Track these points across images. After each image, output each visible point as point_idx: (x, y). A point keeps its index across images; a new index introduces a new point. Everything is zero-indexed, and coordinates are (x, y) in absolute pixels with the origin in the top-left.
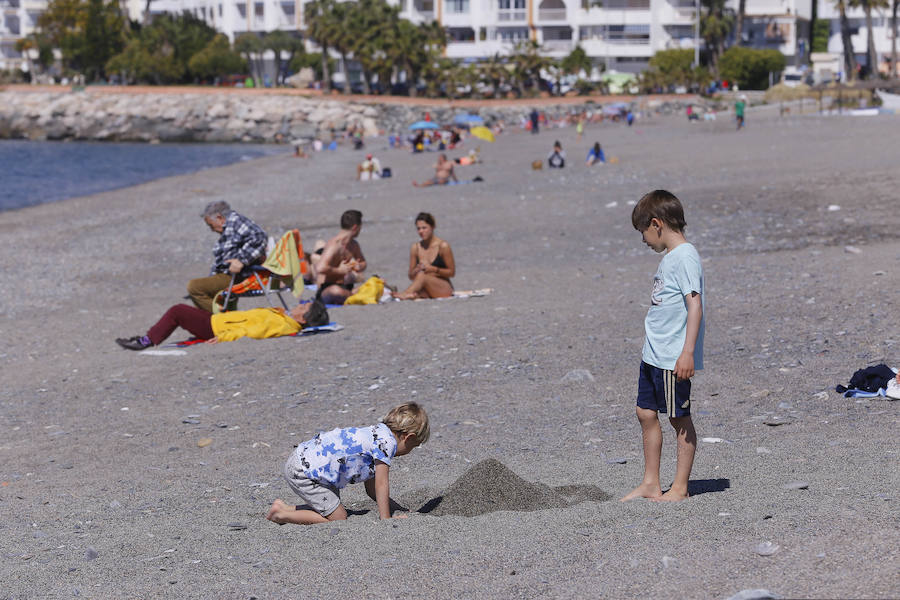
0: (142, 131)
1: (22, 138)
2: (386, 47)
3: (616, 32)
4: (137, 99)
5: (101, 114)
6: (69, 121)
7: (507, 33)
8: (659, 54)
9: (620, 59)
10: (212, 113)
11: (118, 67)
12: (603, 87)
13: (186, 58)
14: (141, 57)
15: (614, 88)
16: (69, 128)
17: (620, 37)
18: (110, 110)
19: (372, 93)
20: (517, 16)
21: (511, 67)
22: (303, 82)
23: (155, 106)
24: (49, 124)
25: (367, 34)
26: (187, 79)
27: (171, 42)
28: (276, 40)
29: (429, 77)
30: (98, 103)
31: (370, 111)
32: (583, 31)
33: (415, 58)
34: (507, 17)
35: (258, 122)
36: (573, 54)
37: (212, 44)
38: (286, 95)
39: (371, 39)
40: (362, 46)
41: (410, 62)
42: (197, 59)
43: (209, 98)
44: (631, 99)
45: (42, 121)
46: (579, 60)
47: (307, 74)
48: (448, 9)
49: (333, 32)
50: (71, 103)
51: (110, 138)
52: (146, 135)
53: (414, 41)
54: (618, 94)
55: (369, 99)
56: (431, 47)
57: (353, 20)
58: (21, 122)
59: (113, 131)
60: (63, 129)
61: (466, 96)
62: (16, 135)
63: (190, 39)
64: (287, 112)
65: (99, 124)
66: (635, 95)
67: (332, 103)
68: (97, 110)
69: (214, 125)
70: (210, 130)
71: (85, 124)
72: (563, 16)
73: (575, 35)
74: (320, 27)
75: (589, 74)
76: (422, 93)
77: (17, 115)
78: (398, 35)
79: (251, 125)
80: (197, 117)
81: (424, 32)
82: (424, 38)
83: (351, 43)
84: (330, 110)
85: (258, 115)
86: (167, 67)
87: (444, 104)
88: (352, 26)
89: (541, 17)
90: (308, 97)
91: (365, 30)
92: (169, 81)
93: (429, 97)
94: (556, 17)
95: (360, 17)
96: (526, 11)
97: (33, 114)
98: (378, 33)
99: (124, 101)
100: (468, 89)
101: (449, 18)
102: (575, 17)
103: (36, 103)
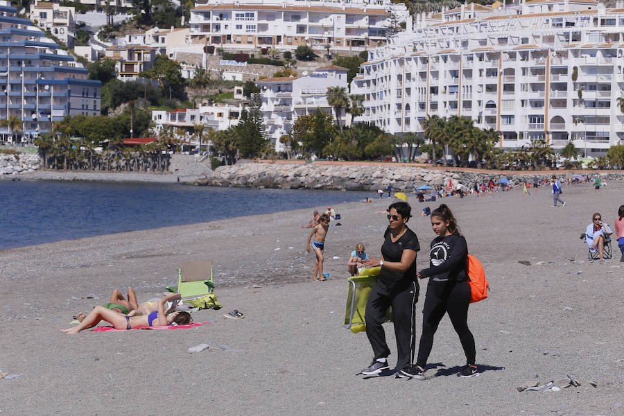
0: (338, 185)
1: (278, 188)
2: (465, 142)
3: (591, 135)
4: (337, 167)
5: (318, 176)
6: (302, 179)
7: (531, 134)
8: (613, 147)
9: (593, 150)
10: (374, 175)
11: (329, 151)
12: (578, 165)
13: (364, 147)
14: (340, 146)
15: (584, 166)
16: (302, 183)
17: (593, 138)
18: (323, 174)
19: (458, 166)
20: (539, 126)
21: (530, 154)
22: (422, 159)
23: (346, 172)
24: (292, 180)
25: (456, 135)
26: (365, 157)
27: (356, 138)
28: (410, 137)
29: (488, 158)
30: (317, 169)
31: (456, 175)
32: (574, 135)
33: (480, 148)
34: (534, 127)
35: (397, 180)
36: (567, 147)
37: (377, 139)
38: (413, 166)
39: (458, 138)
40: (453, 141)
41: (477, 150)
42: (369, 147)
43: (373, 167)
44: (591, 172)
45: (289, 179)
46: (570, 150)
47: (425, 156)
48: (503, 122)
49: (438, 134)
50: (304, 170)
51: (321, 188)
52: (340, 187)
53: (479, 139)
54: (586, 169)
55: (456, 169)
56: (489, 143)
57: (448, 128)
58: (279, 179)
59: (324, 184)
60: (299, 183)
61: (507, 168)
62: (275, 186)
63: (367, 137)
64: (413, 176)
65: (317, 181)
66: (594, 169)
67: (436, 171)
68: (316, 173)
69: (373, 182)
70: (372, 184)
71: (310, 181)
72: (563, 127)
73: (570, 137)
74: (431, 131)
75: (575, 158)
76: (483, 166)
77: (277, 176)
78: (472, 136)
79: (394, 182)
80: (366, 177)
81: (485, 134)
82: (485, 138)
83: (447, 140)
84: (435, 175)
85: (397, 177)
86: (354, 151)
87: (496, 173)
88: (448, 131)
89: (551, 128)
90: (424, 168)
91: (455, 133)
92: (354, 159)
93: (487, 168)
94: (560, 128)
95: (452, 126)
96: (544, 124)
97: (285, 175)
98: (462, 134)
99: (331, 169)
100: (508, 165)
101: (503, 127)
102: (570, 127)
103: (287, 169)
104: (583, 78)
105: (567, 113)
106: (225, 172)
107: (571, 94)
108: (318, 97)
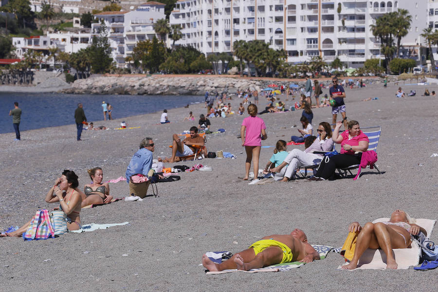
0: (173, 91)
1: (129, 94)
2: (264, 59)
3: (352, 52)
4: (171, 79)
5: (158, 85)
6: (146, 88)
7: (310, 53)
8: (367, 60)
9: (353, 63)
10: (199, 84)
11: (164, 67)
12: (344, 73)
13: (189, 64)
14: (172, 63)
15: (348, 74)
16: (146, 90)
17: (353, 54)
18: (161, 84)
19: (259, 76)
20: (314, 46)
21: (310, 66)
22: (233, 72)
23: (178, 82)
24: (138, 89)
25: (257, 54)
26: (190, 71)
27: (183, 58)
28: (223, 56)
29: (280, 70)
30: (157, 80)
31: (258, 83)
32: (339, 52)
33: (274, 63)
34: (311, 47)
35: (216, 87)
36: (335, 60)
37: (199, 58)
38: (227, 77)
39: (258, 56)
40: (255, 59)
41: (273, 65)
42: (193, 64)
43: (198, 79)
44: (354, 78)
45: (135, 88)
46: (337, 63)
47: (235, 69)
48: (288, 44)
49: (244, 54)
50: (146, 81)
51: (162, 94)
52: (175, 93)
53: (274, 57)
54: (350, 76)
55: (257, 79)
56: (280, 59)
57: (251, 49)
58: (128, 88)
59: (162, 91)
60: (144, 91)
61: (294, 77)
62: (126, 93)
63: (191, 56)
64: (227, 84)
65: (157, 89)
66: (356, 76)
67: (244, 80)
68: (156, 84)
69: (199, 89)
70: (198, 91)
71: (152, 89)
72: (332, 46)
73: (336, 54)
74: (239, 52)
75: (341, 69)
76: (277, 76)
77: (126, 86)
78: (268, 55)
79: (214, 88)
80: (193, 86)
81: (278, 53)
82: (278, 56)
83: (251, 58)
84: (242, 83)
85: (216, 85)
86: (182, 67)
87: (286, 80)
88: (251, 51)
89: (323, 47)
90: (235, 78)
91: (256, 53)
92: (183, 72)
93: (280, 77)
94: (329, 47)
95: (254, 47)
96: (318, 44)
97: (132, 85)
98: (261, 54)
99: (166, 80)
100: (295, 74)
101: (289, 48)
102: (336, 47)
103: (134, 80)
104: (345, 11)
105: (334, 36)
106: (82, 84)
107: (337, 23)
108: (145, 26)
